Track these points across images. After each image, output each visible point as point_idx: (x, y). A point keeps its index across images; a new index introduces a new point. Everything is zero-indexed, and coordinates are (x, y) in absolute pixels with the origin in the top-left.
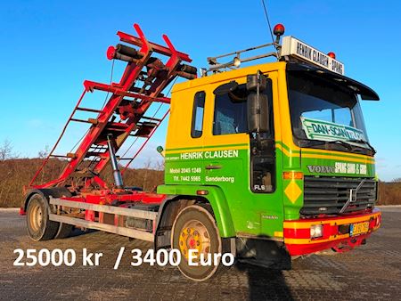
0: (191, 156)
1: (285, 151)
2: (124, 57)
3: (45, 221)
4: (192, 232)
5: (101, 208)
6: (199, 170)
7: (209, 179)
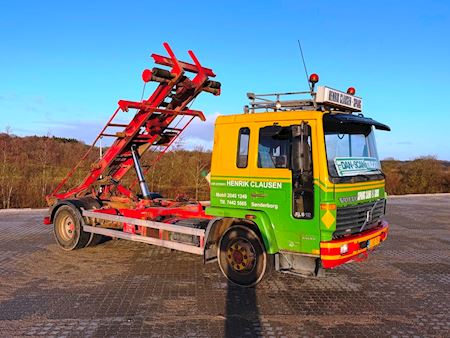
0: (237, 184)
1: (322, 187)
2: (159, 79)
3: (79, 231)
4: (239, 248)
5: (144, 223)
6: (245, 196)
7: (254, 205)
